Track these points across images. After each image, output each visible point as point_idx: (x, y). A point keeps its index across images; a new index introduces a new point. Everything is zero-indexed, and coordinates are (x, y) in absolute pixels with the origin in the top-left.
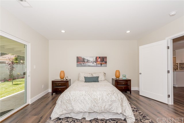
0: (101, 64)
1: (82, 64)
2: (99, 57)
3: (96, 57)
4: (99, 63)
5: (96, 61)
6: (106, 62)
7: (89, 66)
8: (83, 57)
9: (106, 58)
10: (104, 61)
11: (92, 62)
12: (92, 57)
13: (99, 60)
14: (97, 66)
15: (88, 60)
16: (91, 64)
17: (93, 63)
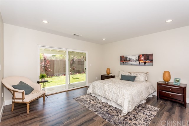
0: (145, 63)
1: (125, 63)
2: (143, 55)
3: (139, 55)
4: (143, 61)
5: (139, 59)
6: (152, 61)
7: (131, 65)
8: (125, 56)
9: (152, 55)
10: (148, 59)
11: (134, 60)
12: (135, 55)
13: (143, 58)
14: (140, 65)
15: (130, 59)
16: (133, 63)
17: (135, 62)
